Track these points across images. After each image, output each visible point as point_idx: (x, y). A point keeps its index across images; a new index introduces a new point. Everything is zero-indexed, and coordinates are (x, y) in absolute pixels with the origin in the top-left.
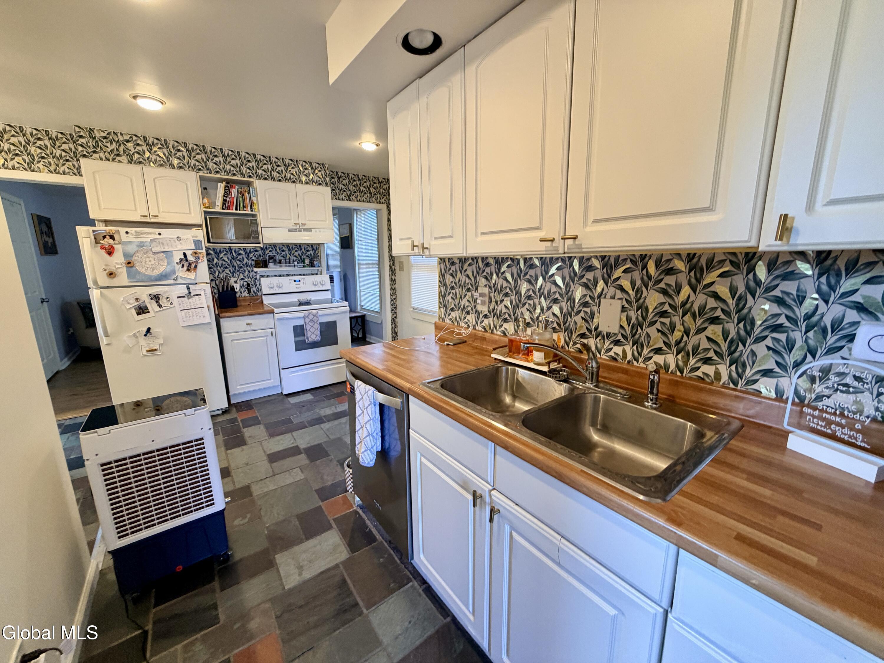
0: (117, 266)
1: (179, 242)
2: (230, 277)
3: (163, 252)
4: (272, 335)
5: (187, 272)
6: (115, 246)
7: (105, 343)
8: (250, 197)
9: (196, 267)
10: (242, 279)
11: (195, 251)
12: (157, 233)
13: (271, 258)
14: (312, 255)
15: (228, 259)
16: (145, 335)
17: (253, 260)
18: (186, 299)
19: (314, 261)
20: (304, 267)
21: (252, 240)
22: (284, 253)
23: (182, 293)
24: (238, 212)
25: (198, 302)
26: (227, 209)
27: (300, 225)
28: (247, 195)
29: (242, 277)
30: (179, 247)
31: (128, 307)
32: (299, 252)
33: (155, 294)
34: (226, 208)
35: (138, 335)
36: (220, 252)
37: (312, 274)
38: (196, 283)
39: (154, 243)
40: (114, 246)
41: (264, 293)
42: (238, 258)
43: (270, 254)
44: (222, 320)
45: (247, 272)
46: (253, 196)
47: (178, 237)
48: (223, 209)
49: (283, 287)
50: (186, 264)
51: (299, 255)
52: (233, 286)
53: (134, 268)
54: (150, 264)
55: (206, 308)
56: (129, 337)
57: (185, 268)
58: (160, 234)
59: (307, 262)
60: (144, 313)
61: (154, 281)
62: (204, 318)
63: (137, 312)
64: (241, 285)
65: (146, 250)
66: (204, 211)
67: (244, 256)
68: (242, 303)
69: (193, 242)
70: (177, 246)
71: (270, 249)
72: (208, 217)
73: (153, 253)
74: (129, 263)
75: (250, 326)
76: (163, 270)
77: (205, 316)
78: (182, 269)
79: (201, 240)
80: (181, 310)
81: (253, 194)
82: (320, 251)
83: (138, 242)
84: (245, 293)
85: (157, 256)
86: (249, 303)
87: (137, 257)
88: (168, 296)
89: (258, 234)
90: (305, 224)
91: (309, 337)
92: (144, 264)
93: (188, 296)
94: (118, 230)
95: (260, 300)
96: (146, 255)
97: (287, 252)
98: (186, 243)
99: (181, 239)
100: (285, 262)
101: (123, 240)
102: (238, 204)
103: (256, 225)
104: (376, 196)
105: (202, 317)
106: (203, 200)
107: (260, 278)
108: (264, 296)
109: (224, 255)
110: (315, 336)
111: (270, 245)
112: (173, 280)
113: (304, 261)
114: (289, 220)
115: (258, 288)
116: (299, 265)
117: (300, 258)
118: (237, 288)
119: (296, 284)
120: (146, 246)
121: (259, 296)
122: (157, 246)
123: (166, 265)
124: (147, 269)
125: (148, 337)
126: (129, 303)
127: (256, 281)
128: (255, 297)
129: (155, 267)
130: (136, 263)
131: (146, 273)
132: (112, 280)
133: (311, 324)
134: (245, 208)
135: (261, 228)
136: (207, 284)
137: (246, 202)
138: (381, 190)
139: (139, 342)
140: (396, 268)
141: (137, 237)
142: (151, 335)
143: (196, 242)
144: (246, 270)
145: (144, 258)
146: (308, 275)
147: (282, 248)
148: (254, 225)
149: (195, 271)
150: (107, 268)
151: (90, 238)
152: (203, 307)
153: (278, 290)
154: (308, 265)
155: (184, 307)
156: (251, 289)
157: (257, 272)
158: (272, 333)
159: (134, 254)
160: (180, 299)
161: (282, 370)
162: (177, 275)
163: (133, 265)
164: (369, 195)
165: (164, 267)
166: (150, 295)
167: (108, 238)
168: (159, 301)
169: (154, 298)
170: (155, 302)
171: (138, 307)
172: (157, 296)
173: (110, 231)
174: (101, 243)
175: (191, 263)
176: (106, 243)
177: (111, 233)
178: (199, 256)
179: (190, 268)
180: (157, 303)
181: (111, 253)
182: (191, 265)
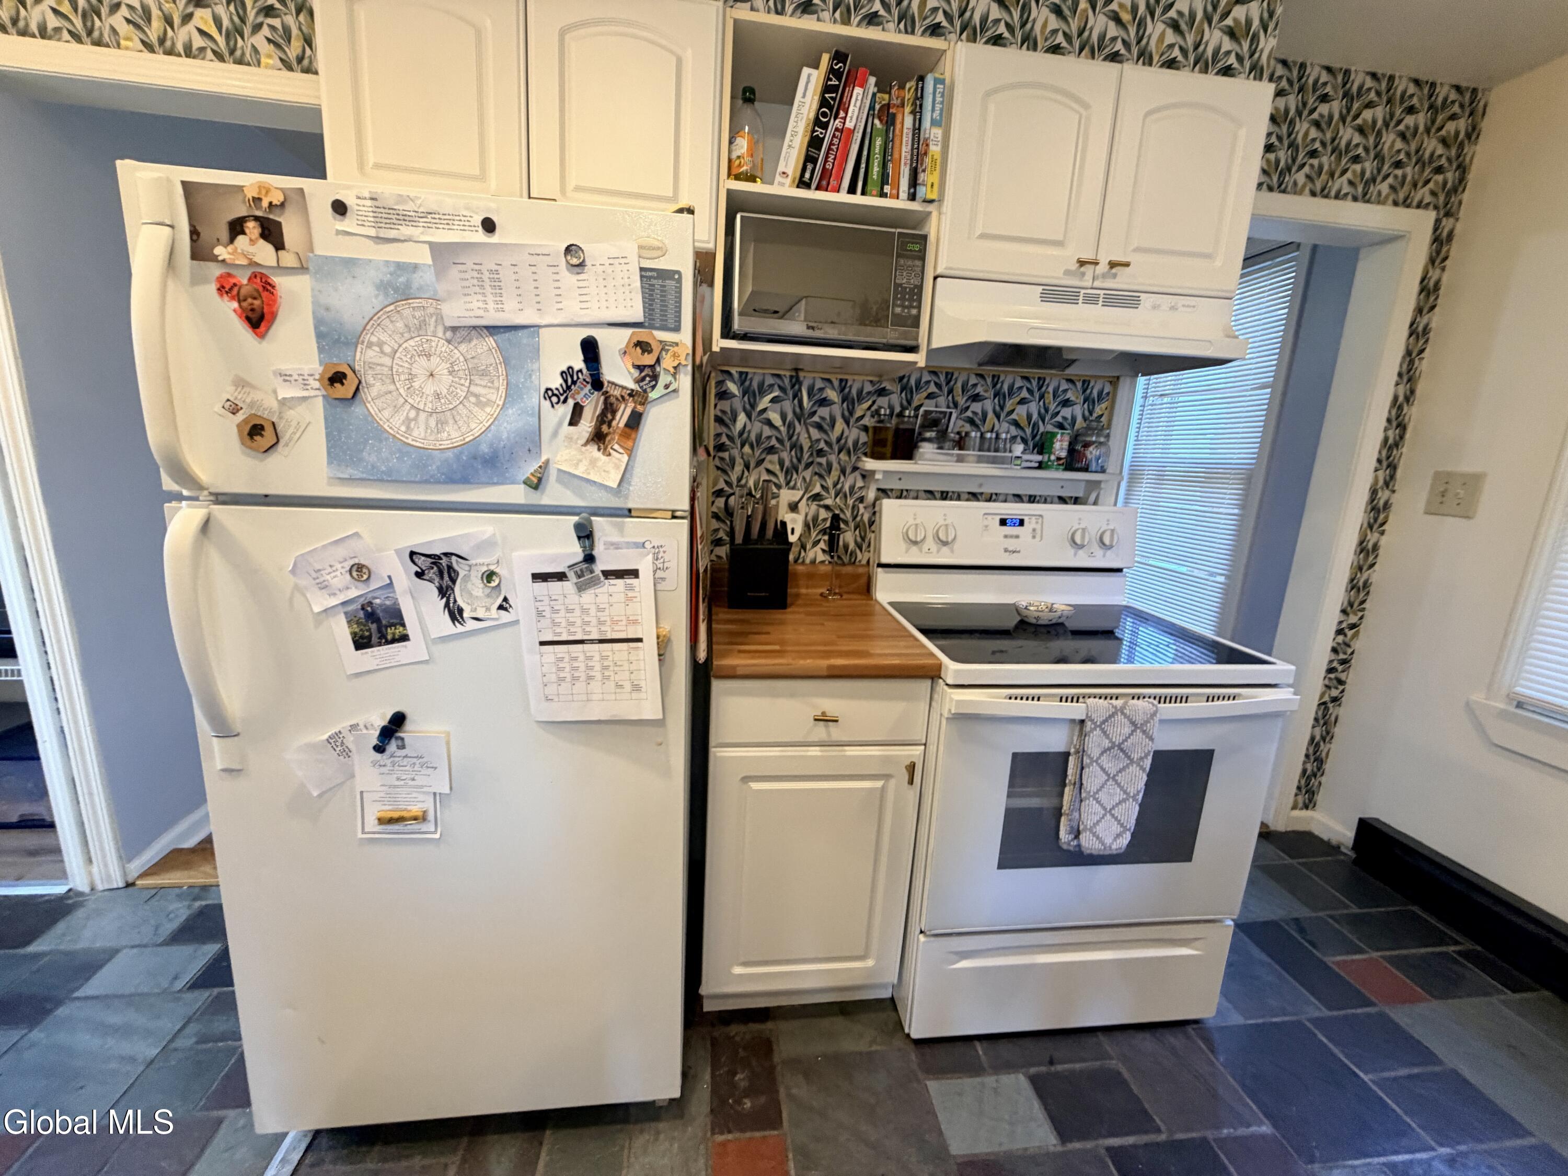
0: (286, 392)
1: (569, 279)
2: (779, 487)
3: (492, 330)
4: (911, 782)
5: (593, 449)
6: (278, 280)
7: (219, 766)
8: (917, 129)
10: (816, 497)
11: (643, 335)
12: (477, 220)
13: (932, 422)
14: (1079, 419)
15: (783, 417)
16: (379, 749)
17: (865, 429)
18: (568, 586)
19: (1087, 445)
20: (1041, 466)
21: (892, 334)
22: (976, 407)
23: (554, 559)
24: (857, 199)
25: (619, 610)
26: (818, 188)
27: (1103, 267)
28: (908, 121)
29: (817, 489)
30: (573, 309)
31: (320, 602)
32: (1034, 407)
33: (437, 551)
34: (814, 186)
35: (350, 741)
36: (762, 391)
37: (1062, 500)
38: (629, 513)
39: (454, 272)
40: (276, 280)
41: (885, 560)
43: (929, 406)
44: (717, 686)
45: (835, 473)
47: (568, 250)
48: (803, 184)
50: (592, 406)
51: (1029, 417)
52: (784, 524)
53: (357, 409)
54: (430, 389)
55: (650, 645)
56: (312, 747)
57: (587, 425)
58: (489, 226)
59: (1060, 447)
60: (385, 640)
61: (438, 482)
62: (635, 695)
63: (354, 635)
64: (809, 518)
65: (417, 314)
66: (729, 192)
67: (837, 410)
68: (803, 591)
69: (638, 284)
70: (559, 299)
71: (932, 388)
72: (742, 217)
73: (446, 329)
74: (337, 378)
75: (827, 727)
76: (484, 429)
77: (643, 684)
78: (572, 428)
79: (679, 273)
80: (542, 643)
81: (933, 110)
82: (1111, 408)
83: (387, 263)
84: (817, 549)
85: (463, 347)
86: (824, 590)
87: (377, 349)
88: (492, 568)
89: (919, 307)
90: (1127, 265)
91: (1085, 829)
92: (402, 391)
93: (579, 577)
94: (301, 191)
95: (863, 580)
96: (418, 339)
97: (988, 405)
98: (605, 283)
99: (588, 262)
100: (978, 440)
101: (318, 252)
102: (863, 166)
103: (918, 263)
104: (1399, 172)
105: (628, 686)
106: (731, 142)
107: (877, 499)
108: (880, 570)
109: (773, 401)
110: (1116, 828)
111: (934, 373)
112: (523, 486)
113: (1041, 445)
114: (1059, 244)
115: (863, 539)
116: (1025, 457)
117: (1029, 431)
118: (793, 530)
119: (1006, 536)
120: (420, 289)
121: (863, 566)
122: (466, 291)
123: (501, 403)
124: (412, 414)
125: (392, 756)
126: (326, 583)
127: (862, 510)
128: (849, 569)
129: (451, 406)
130: (371, 380)
131: (407, 438)
132: (262, 461)
133: (1111, 766)
134: (888, 184)
135: (935, 278)
136: (674, 517)
137: (896, 156)
138: (1432, 145)
139: (352, 776)
140: (1395, 499)
141: (384, 233)
142: (402, 747)
143: (654, 282)
144: (835, 465)
145: (405, 359)
146: (1052, 503)
147: (975, 385)
148: (910, 263)
149: (630, 443)
150: (243, 398)
151: (172, 227)
152: (640, 640)
153: (938, 551)
154: (1059, 459)
155: (558, 630)
156: (839, 535)
157: (873, 472)
158: (911, 768)
159: (364, 329)
160: (541, 586)
161: (922, 937)
162: (544, 458)
163: (357, 389)
164: (1369, 166)
165: (488, 409)
166: (412, 554)
167: (253, 237)
168: (453, 590)
169: (432, 573)
170: (436, 592)
171: (363, 608)
172: (444, 562)
173: (259, 193)
174: (220, 258)
175: (617, 399)
176: (244, 262)
177: (265, 204)
178: (658, 361)
179: (609, 426)
180: (442, 598)
181: (262, 318)
182: (614, 412)
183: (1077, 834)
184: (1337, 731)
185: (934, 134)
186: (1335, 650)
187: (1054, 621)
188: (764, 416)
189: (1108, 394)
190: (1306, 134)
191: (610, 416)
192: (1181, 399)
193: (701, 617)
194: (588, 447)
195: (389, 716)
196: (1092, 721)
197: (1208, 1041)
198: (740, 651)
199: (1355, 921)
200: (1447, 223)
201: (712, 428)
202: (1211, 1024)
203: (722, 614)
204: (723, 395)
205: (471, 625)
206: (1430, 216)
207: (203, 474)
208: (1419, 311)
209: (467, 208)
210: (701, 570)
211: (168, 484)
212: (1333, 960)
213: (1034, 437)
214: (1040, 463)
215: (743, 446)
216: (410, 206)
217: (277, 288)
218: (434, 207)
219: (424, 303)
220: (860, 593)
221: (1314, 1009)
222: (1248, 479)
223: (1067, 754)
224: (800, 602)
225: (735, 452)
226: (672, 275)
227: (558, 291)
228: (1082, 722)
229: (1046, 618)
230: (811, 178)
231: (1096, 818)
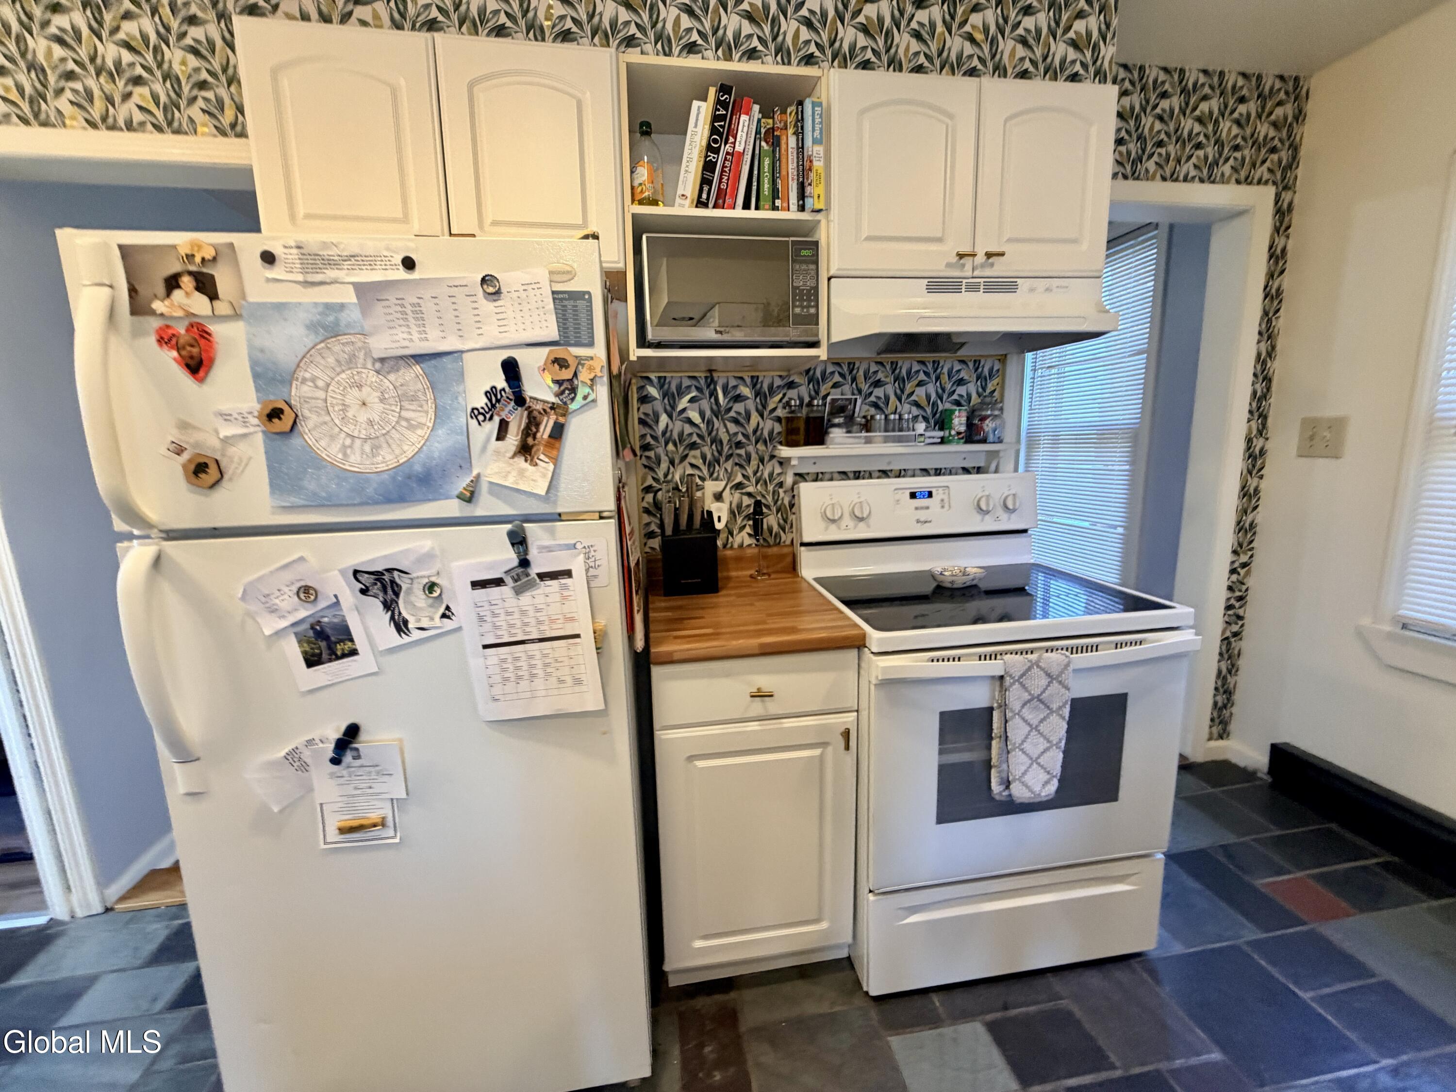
0: (227, 431)
1: (487, 307)
2: (703, 479)
3: (419, 358)
4: (847, 747)
5: (520, 461)
6: (214, 328)
7: (182, 790)
8: (801, 148)
9: (558, 432)
10: (739, 486)
11: (559, 352)
12: (398, 259)
13: (839, 409)
14: (974, 396)
15: (702, 414)
16: (336, 761)
17: (779, 420)
18: (506, 591)
19: (983, 419)
20: (943, 441)
21: (793, 333)
22: (879, 392)
23: (491, 566)
24: (752, 214)
25: (555, 610)
26: (715, 207)
27: (980, 258)
28: (792, 141)
29: (739, 478)
30: (492, 334)
31: (270, 625)
32: (931, 388)
33: (380, 569)
34: (711, 205)
35: (306, 755)
36: (681, 392)
37: (966, 471)
38: (559, 517)
39: (379, 308)
40: (212, 328)
41: (807, 539)
42: (732, 414)
43: (835, 394)
44: (657, 672)
45: (754, 462)
46: (815, 142)
47: (484, 280)
48: (701, 203)
49: (872, 521)
50: (517, 421)
51: (928, 397)
52: (710, 513)
53: (295, 441)
54: (363, 417)
55: (588, 639)
56: (272, 765)
57: (513, 439)
58: (409, 264)
59: (959, 422)
60: (335, 656)
61: (376, 503)
62: (577, 689)
63: (305, 654)
64: (734, 505)
65: (347, 349)
66: (634, 216)
67: (751, 404)
68: (733, 574)
69: (552, 306)
70: (479, 325)
71: (837, 378)
72: (647, 237)
73: (375, 360)
74: (275, 414)
75: (763, 701)
76: (416, 450)
77: (583, 677)
78: (500, 442)
79: (589, 293)
80: (485, 647)
81: (813, 130)
82: (1002, 385)
83: (316, 304)
84: (744, 533)
85: (392, 377)
86: (752, 572)
87: (311, 384)
88: (433, 579)
89: (817, 306)
90: (1002, 254)
91: (1015, 780)
92: (337, 421)
93: (516, 581)
94: (231, 246)
95: (789, 559)
96: (349, 372)
97: (890, 389)
98: (520, 307)
99: (503, 290)
100: (883, 422)
101: (251, 299)
102: (755, 184)
103: (813, 267)
104: (1238, 155)
105: (569, 680)
106: (632, 172)
107: (795, 483)
108: (803, 548)
109: (692, 400)
110: (1044, 777)
111: (838, 364)
112: (457, 501)
113: (942, 422)
114: (939, 240)
115: (785, 521)
116: (928, 434)
117: (929, 410)
118: (719, 518)
119: (917, 508)
120: (348, 325)
121: (786, 546)
122: (391, 324)
123: (431, 425)
124: (348, 442)
125: (348, 767)
126: (275, 607)
127: (782, 495)
128: (775, 550)
129: (384, 432)
130: (306, 413)
131: (344, 464)
132: (206, 496)
133: (1032, 716)
134: (778, 198)
135: (829, 279)
136: (601, 518)
137: (784, 173)
138: (1264, 129)
139: (311, 790)
140: (1269, 446)
141: (311, 278)
142: (357, 757)
143: (566, 303)
144: (754, 456)
145: (337, 391)
146: (956, 474)
147: (876, 372)
148: (804, 267)
149: (555, 452)
150: (187, 439)
151: (111, 287)
152: (578, 636)
153: (855, 527)
154: (959, 433)
155: (500, 633)
156: (762, 519)
157: (789, 459)
158: (846, 734)
159: (298, 366)
160: (481, 592)
161: (871, 897)
162: (475, 473)
163: (295, 422)
164: (1211, 151)
165: (420, 432)
166: (356, 573)
167: (188, 290)
168: (397, 603)
169: (376, 589)
170: (381, 606)
171: (312, 627)
172: (387, 577)
173: (192, 249)
174: (158, 312)
175: (540, 413)
176: (180, 313)
177: (198, 259)
178: (575, 375)
179: (534, 438)
180: (387, 612)
181: (200, 364)
182: (538, 425)
183: (1007, 784)
184: (1241, 663)
185: (815, 150)
186: (1230, 588)
187: (968, 584)
188: (684, 415)
189: (998, 371)
190: (1152, 128)
191: (534, 430)
192: (1067, 369)
193: (636, 608)
194: (516, 459)
195: (343, 728)
196: (1010, 676)
197: (1152, 972)
198: (676, 637)
199: (1278, 842)
200: (1287, 196)
201: (636, 430)
202: (1155, 955)
203: (659, 603)
204: (645, 399)
205: (416, 635)
206: (1270, 191)
207: (152, 514)
208: (1271, 276)
209: (388, 249)
210: (632, 565)
211: (119, 525)
212: (1263, 882)
213: (934, 415)
214: (942, 438)
215: (666, 444)
216: (334, 251)
217: (214, 335)
218: (356, 251)
219: (352, 338)
220: (788, 572)
221: (1251, 933)
222: (1134, 437)
223: (990, 710)
224: (731, 585)
225: (660, 451)
226: (583, 296)
227: (478, 318)
228: (1002, 678)
229: (960, 582)
230: (708, 198)
231: (1023, 768)
